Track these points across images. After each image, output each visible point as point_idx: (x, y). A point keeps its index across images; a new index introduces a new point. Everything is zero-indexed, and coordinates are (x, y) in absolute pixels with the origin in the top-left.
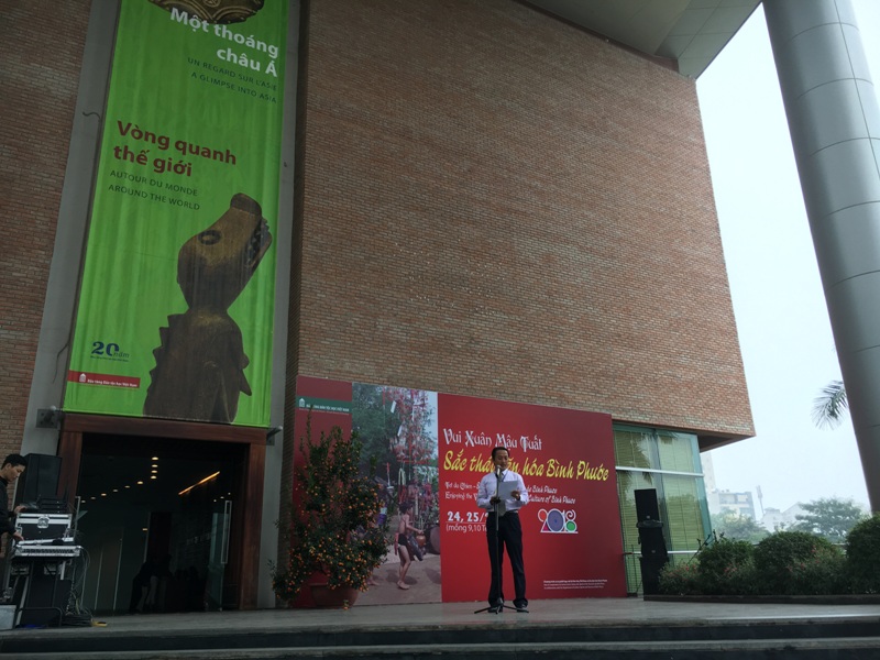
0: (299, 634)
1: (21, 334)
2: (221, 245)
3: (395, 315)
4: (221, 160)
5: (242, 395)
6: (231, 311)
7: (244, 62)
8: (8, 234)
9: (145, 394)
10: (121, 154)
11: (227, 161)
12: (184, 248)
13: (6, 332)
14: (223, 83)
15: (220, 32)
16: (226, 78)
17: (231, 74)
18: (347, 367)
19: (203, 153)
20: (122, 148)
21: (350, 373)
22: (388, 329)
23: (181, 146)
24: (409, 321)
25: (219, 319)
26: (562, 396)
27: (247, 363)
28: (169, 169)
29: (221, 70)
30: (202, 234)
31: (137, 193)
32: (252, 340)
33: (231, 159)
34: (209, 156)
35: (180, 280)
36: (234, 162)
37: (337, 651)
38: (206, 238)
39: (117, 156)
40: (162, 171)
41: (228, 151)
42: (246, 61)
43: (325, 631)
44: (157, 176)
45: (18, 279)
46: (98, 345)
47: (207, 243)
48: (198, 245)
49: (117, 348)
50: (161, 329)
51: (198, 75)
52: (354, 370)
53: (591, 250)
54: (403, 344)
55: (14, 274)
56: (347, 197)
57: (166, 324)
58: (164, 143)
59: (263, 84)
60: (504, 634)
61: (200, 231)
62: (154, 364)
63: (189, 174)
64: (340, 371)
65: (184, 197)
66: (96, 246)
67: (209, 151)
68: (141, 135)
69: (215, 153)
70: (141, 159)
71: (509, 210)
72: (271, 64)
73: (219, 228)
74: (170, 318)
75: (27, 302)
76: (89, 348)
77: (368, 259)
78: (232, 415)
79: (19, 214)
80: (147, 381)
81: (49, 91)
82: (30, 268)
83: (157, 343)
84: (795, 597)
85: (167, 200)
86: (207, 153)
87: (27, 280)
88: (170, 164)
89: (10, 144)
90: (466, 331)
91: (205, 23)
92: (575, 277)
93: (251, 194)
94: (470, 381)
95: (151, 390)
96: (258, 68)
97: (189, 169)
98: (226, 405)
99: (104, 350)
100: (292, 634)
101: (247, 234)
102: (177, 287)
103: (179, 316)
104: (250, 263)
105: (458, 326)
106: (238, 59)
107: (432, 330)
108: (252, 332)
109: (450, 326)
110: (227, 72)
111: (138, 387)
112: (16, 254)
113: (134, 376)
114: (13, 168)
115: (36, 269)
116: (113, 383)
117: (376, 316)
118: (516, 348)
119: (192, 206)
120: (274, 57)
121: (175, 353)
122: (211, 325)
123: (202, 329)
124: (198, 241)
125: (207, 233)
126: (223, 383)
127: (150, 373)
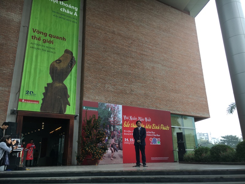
0: (84, 173)
1: (6, 88)
2: (62, 64)
3: (110, 84)
4: (62, 40)
5: (68, 106)
6: (64, 82)
7: (68, 12)
8: (2, 60)
9: (40, 105)
10: (34, 38)
11: (63, 40)
12: (51, 65)
13: (2, 88)
14: (62, 18)
15: (61, 3)
17: (64, 15)
18: (97, 98)
19: (56, 38)
20: (34, 36)
21: (98, 100)
22: (108, 87)
23: (50, 36)
24: (114, 85)
25: (61, 84)
26: (157, 106)
27: (69, 97)
28: (47, 42)
30: (56, 61)
31: (38, 49)
32: (70, 91)
33: (64, 39)
34: (58, 39)
35: (50, 73)
36: (65, 40)
37: (95, 178)
38: (57, 62)
39: (32, 38)
40: (45, 43)
41: (63, 37)
42: (69, 12)
43: (92, 172)
45: (5, 73)
46: (27, 92)
47: (58, 63)
48: (55, 64)
49: (33, 92)
50: (45, 87)
51: (55, 16)
52: (99, 99)
53: (165, 65)
54: (112, 92)
55: (4, 71)
56: (97, 50)
57: (46, 86)
58: (46, 35)
59: (73, 18)
60: (142, 173)
61: (56, 60)
62: (43, 97)
63: (53, 44)
64: (95, 99)
65: (51, 50)
66: (27, 64)
67: (58, 37)
68: (39, 32)
69: (60, 38)
70: (39, 39)
71: (142, 54)
72: (76, 13)
73: (61, 59)
74: (47, 84)
75: (8, 80)
76: (25, 92)
77: (103, 68)
78: (65, 111)
79: (5, 55)
80: (41, 102)
81: (13, 20)
82: (8, 70)
83: (44, 91)
84: (221, 163)
85: (47, 51)
86: (57, 38)
87: (7, 73)
88: (47, 41)
89: (2, 35)
90: (130, 88)
92: (161, 73)
93: (70, 50)
94: (131, 102)
95: (42, 104)
96: (72, 14)
97: (53, 42)
98: (63, 108)
99: (29, 93)
100: (82, 173)
101: (69, 61)
102: (49, 75)
103: (50, 84)
104: (70, 69)
105: (128, 87)
106: (66, 11)
107: (121, 88)
108: (70, 88)
109: (126, 87)
110: (63, 15)
111: (39, 103)
112: (4, 66)
113: (38, 100)
114: (3, 42)
115: (10, 70)
116: (31, 102)
117: (105, 84)
118: (144, 93)
119: (54, 53)
120: (76, 11)
121: (49, 94)
122: (59, 86)
123: (56, 87)
124: (55, 63)
125: (58, 60)
126: (62, 102)
127: (42, 99)
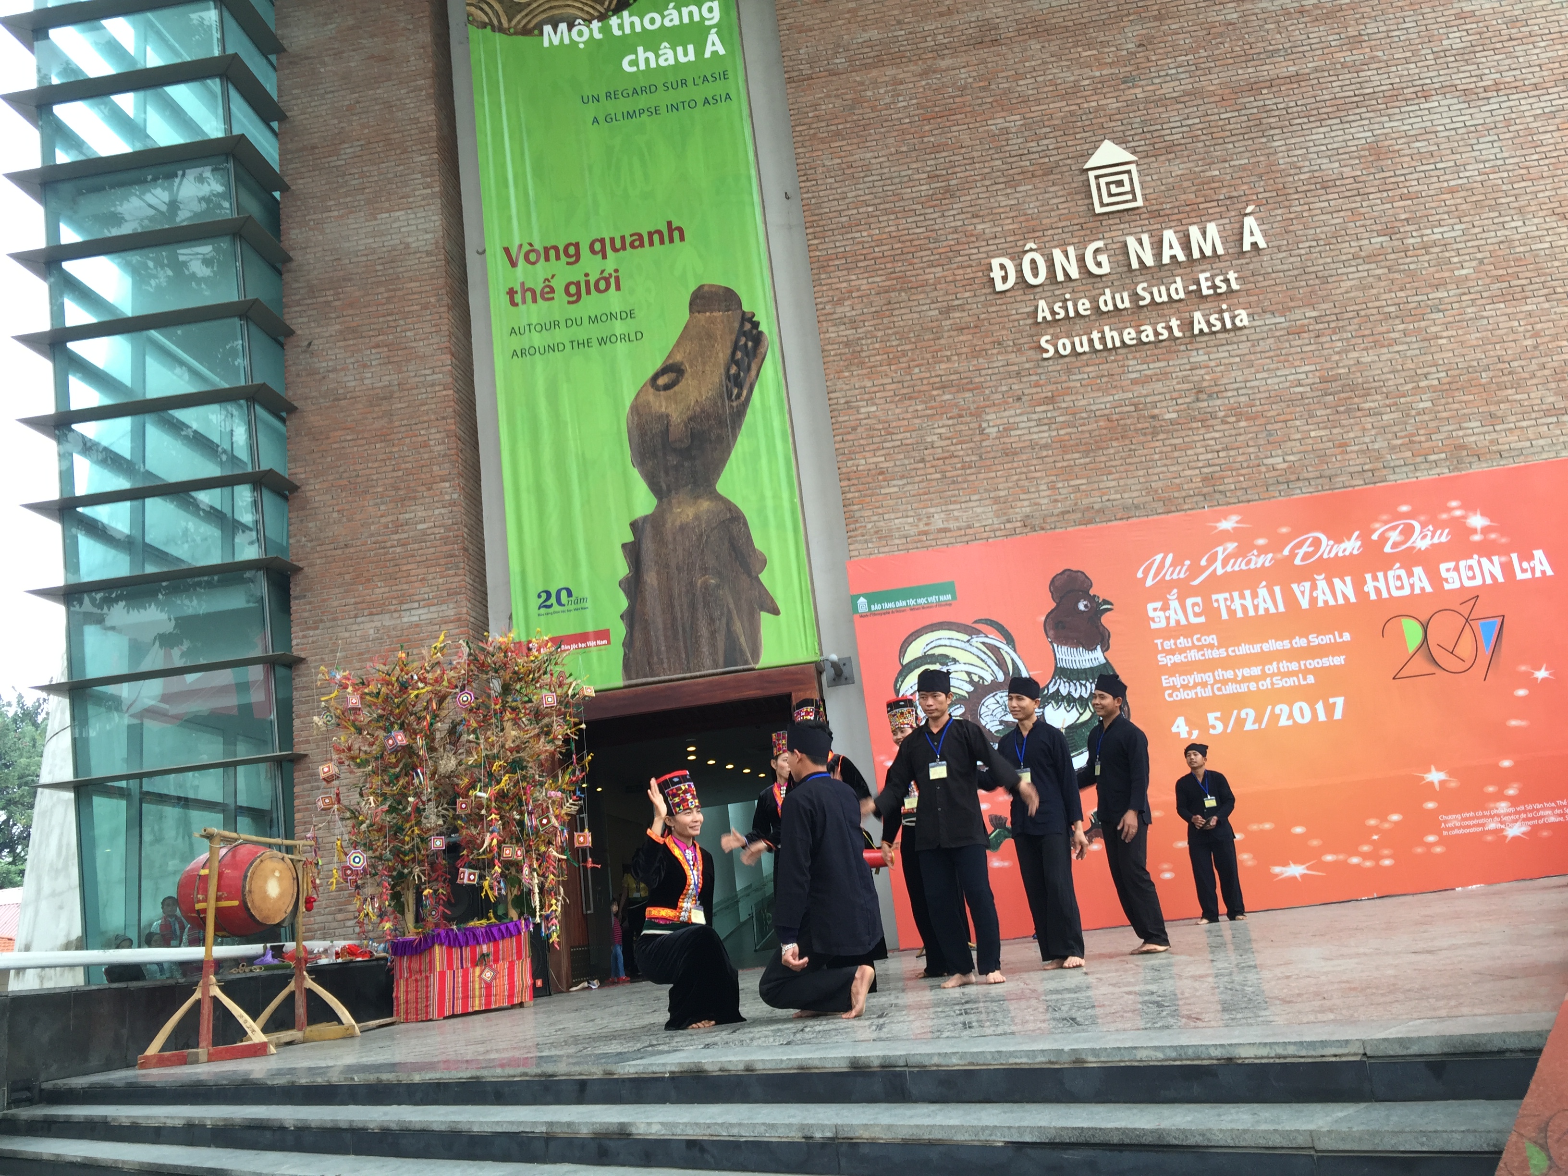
1: (444, 607)
3: (1019, 399)
4: (662, 242)
7: (667, 56)
8: (400, 473)
10: (518, 298)
13: (426, 610)
14: (641, 112)
15: (621, 27)
16: (643, 101)
17: (650, 89)
19: (632, 246)
20: (518, 288)
22: (1008, 429)
23: (598, 247)
24: (1051, 400)
25: (705, 505)
28: (588, 292)
29: (635, 91)
31: (552, 348)
32: (765, 524)
33: (676, 234)
34: (642, 245)
36: (682, 238)
39: (514, 304)
40: (579, 298)
41: (669, 224)
42: (670, 53)
44: (574, 311)
45: (424, 533)
46: (544, 596)
49: (570, 594)
50: (624, 546)
51: (601, 119)
54: (1046, 447)
55: (420, 527)
57: (629, 537)
58: (572, 253)
59: (705, 79)
63: (618, 288)
65: (619, 327)
67: (640, 237)
68: (531, 255)
69: (650, 235)
70: (548, 292)
72: (713, 37)
75: (442, 561)
76: (535, 602)
77: (947, 311)
79: (408, 440)
80: (619, 631)
82: (437, 512)
83: (623, 569)
85: (595, 342)
86: (638, 241)
87: (436, 530)
88: (587, 283)
90: (1184, 380)
91: (596, 24)
93: (717, 279)
95: (629, 644)
96: (692, 57)
97: (617, 279)
98: (742, 639)
99: (553, 600)
103: (645, 519)
105: (1164, 375)
106: (657, 56)
107: (1103, 402)
108: (761, 511)
109: (1148, 380)
110: (644, 90)
111: (609, 643)
112: (415, 498)
113: (601, 628)
114: (388, 378)
115: (443, 511)
116: (574, 646)
117: (978, 413)
118: (1313, 379)
119: (633, 337)
120: (715, 21)
121: (651, 578)
122: (697, 517)
123: (683, 528)
124: (651, 390)
125: (664, 371)
126: (732, 606)
127: (622, 617)
